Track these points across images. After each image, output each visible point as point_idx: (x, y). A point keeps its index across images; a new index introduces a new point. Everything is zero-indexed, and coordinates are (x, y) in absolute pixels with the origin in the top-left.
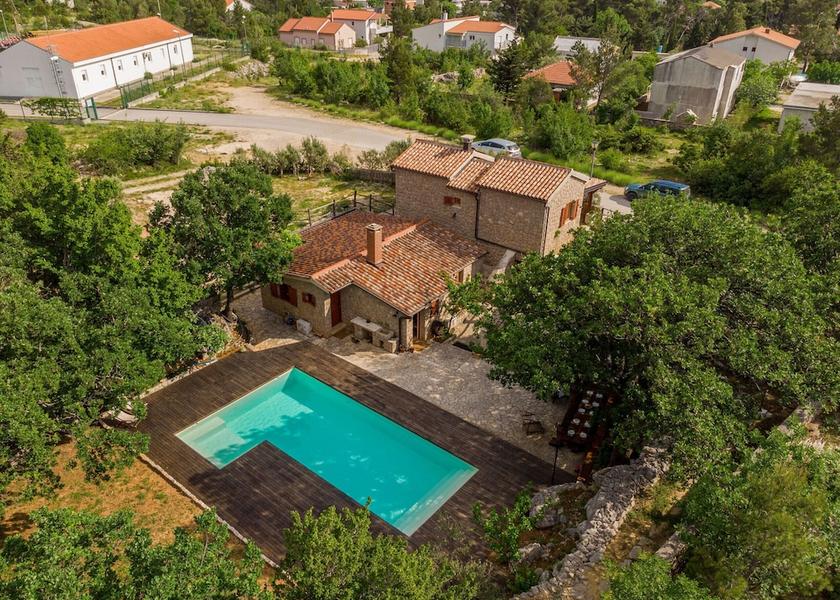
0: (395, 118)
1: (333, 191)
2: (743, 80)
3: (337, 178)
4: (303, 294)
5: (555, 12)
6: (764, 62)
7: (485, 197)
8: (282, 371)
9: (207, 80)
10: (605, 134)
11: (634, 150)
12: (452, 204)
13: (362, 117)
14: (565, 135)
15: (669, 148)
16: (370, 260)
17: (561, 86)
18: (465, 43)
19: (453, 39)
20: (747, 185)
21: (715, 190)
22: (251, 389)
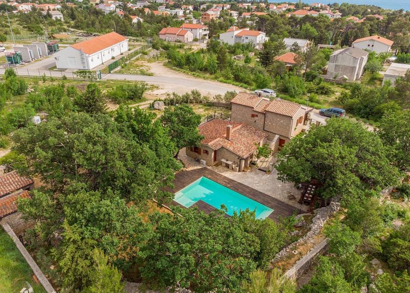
0: (221, 79)
1: (205, 111)
2: (367, 61)
3: (205, 105)
4: (204, 150)
5: (282, 25)
6: (376, 52)
7: (268, 115)
8: (199, 178)
9: (137, 59)
10: (310, 86)
11: (322, 93)
12: (254, 117)
13: (207, 78)
14: (294, 88)
15: (336, 92)
16: (227, 138)
17: (289, 63)
18: (243, 40)
19: (238, 38)
20: (368, 110)
21: (355, 111)
22: (190, 183)
